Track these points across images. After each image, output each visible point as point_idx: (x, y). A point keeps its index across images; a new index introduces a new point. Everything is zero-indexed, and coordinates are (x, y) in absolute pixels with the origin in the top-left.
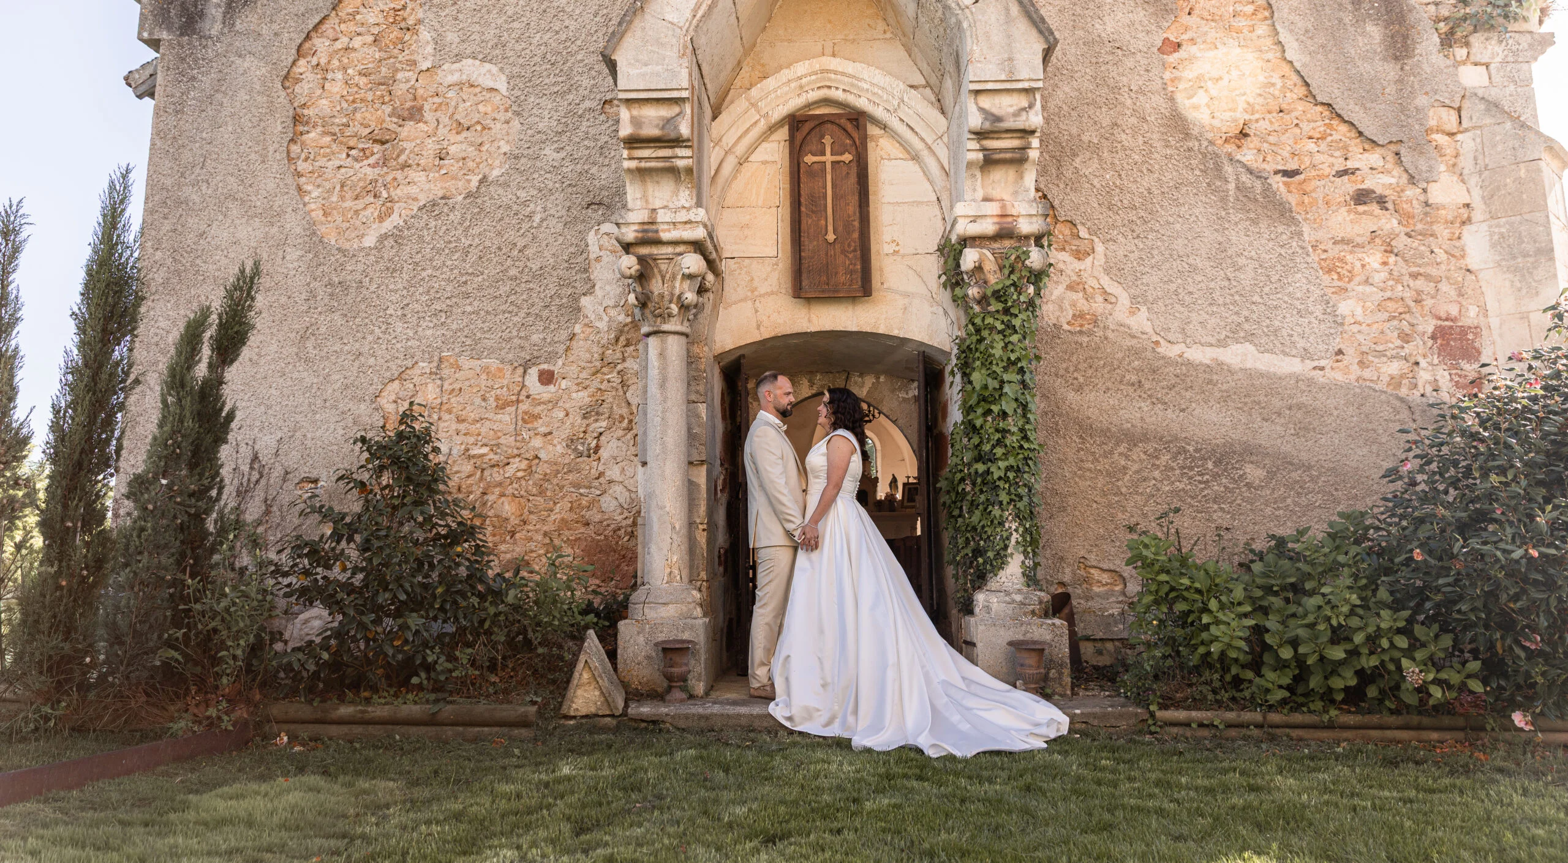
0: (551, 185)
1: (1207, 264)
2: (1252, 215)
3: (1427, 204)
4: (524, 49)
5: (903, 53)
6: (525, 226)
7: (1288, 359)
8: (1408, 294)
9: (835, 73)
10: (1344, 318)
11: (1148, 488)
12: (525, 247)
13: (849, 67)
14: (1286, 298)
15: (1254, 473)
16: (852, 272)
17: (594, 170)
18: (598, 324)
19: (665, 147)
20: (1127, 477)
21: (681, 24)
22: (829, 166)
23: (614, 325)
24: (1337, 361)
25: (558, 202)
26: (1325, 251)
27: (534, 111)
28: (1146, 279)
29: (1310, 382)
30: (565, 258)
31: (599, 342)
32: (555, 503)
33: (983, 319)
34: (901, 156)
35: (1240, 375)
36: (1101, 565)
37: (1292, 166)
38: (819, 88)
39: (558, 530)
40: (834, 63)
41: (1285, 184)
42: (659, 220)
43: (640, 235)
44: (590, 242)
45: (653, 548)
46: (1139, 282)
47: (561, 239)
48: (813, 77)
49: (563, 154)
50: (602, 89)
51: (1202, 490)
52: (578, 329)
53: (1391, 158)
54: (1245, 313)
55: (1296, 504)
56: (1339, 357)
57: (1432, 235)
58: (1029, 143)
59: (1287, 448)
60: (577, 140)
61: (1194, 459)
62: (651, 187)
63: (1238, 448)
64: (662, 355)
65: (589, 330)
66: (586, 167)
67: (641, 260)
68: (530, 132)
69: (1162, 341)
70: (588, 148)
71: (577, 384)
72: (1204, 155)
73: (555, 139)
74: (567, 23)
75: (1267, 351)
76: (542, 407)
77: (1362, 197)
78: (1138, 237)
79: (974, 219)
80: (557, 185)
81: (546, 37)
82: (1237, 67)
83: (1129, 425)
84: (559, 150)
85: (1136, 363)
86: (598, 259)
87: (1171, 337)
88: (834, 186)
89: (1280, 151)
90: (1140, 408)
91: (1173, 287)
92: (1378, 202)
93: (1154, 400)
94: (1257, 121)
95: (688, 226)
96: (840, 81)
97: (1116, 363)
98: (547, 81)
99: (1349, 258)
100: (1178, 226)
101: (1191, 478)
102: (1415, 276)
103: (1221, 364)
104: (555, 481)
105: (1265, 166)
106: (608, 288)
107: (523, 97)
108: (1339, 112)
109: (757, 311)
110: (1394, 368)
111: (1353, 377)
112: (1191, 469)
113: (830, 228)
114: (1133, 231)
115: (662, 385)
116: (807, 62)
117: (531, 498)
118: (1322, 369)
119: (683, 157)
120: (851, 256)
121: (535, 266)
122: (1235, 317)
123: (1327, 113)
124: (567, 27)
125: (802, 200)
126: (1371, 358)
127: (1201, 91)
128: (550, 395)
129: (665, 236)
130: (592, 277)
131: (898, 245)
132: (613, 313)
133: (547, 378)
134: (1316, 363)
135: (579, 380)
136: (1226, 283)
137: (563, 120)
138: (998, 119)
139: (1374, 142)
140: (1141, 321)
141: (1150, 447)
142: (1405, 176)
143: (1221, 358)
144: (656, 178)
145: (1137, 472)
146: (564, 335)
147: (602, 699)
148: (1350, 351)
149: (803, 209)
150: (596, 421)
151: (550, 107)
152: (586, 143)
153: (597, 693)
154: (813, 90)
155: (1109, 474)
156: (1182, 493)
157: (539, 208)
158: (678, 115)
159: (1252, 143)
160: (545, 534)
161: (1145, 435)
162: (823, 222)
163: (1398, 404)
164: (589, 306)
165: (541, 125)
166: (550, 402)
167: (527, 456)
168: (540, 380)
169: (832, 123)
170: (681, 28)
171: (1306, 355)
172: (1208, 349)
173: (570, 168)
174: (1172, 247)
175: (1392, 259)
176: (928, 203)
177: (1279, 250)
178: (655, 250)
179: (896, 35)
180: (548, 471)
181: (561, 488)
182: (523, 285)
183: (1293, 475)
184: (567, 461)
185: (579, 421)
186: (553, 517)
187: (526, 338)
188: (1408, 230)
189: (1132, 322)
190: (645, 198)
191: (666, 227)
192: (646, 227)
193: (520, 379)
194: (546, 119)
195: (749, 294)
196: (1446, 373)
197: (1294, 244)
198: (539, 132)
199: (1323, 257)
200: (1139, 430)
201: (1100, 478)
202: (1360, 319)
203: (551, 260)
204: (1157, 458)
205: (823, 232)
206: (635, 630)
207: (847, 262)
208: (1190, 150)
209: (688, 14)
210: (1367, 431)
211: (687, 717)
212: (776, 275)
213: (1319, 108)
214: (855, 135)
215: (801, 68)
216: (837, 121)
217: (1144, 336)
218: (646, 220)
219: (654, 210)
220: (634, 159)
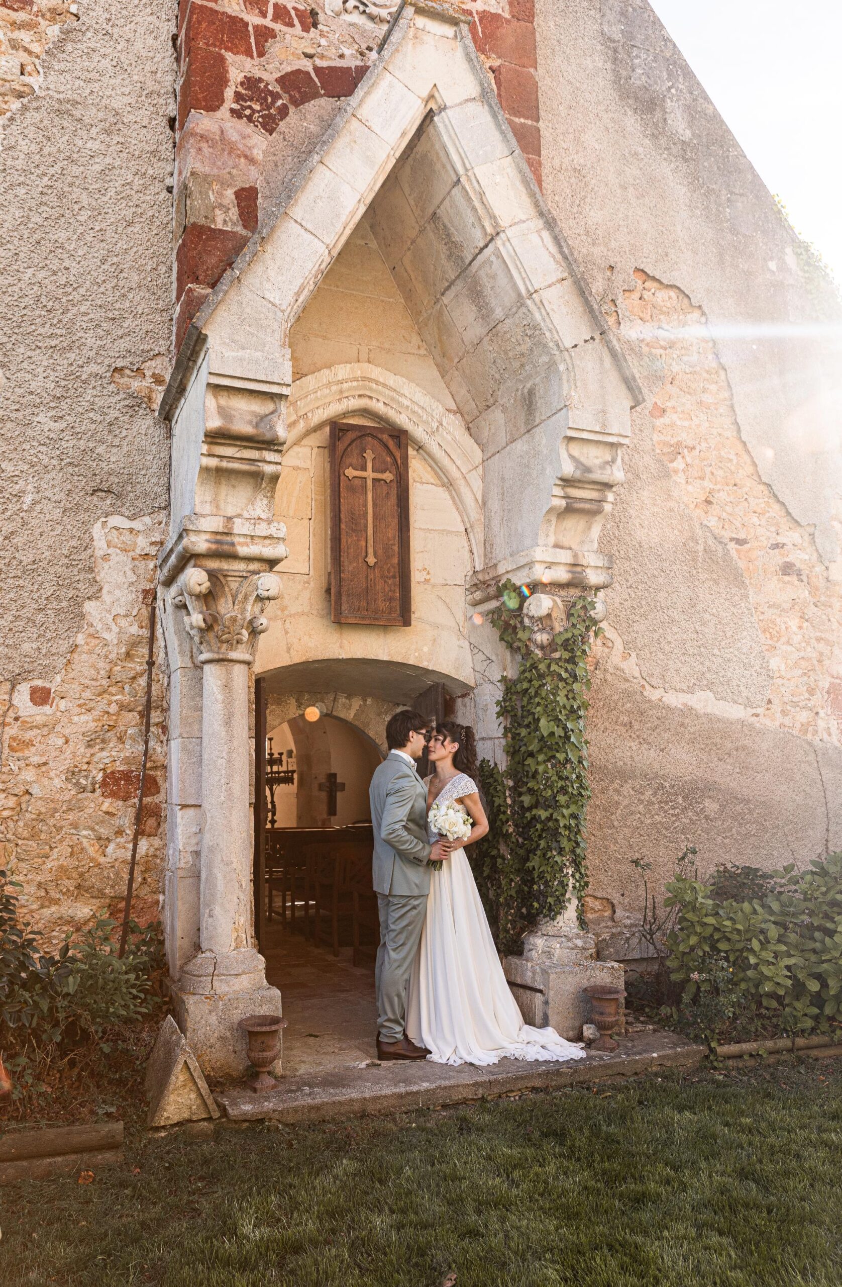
0: (46, 461)
1: (683, 617)
2: (715, 576)
3: (827, 579)
4: (10, 285)
5: (436, 373)
6: (12, 507)
7: (735, 706)
8: (814, 655)
9: (377, 382)
10: (774, 673)
11: (633, 821)
12: (12, 533)
13: (392, 380)
14: (736, 653)
15: (711, 806)
16: (391, 599)
17: (101, 449)
18: (106, 635)
19: (252, 448)
20: (619, 811)
21: (284, 307)
22: (370, 483)
23: (125, 637)
24: (768, 709)
25: (55, 482)
26: (763, 613)
27: (25, 365)
28: (636, 627)
29: (751, 726)
30: (66, 552)
31: (106, 657)
32: (51, 848)
33: (549, 666)
34: (432, 481)
35: (704, 719)
36: (596, 894)
37: (742, 536)
38: (360, 396)
39: (56, 879)
40: (376, 372)
41: (737, 550)
42: (236, 531)
43: (214, 547)
44: (96, 537)
45: (217, 910)
46: (631, 630)
47: (59, 529)
48: (355, 384)
49: (61, 425)
50: (112, 354)
51: (673, 822)
52: (80, 639)
53: (806, 537)
54: (708, 663)
55: (739, 833)
56: (769, 706)
57: (830, 606)
58: (606, 496)
59: (734, 785)
60: (80, 410)
61: (669, 794)
62: (224, 489)
63: (700, 785)
64: (227, 687)
65: (94, 642)
66: (91, 445)
67: (213, 575)
68: (19, 391)
69: (646, 685)
70: (93, 422)
71: (79, 706)
72: (682, 517)
73: (53, 404)
74: (67, 263)
75: (722, 699)
76: (36, 732)
77: (787, 569)
78: (631, 587)
79: (550, 565)
80: (54, 462)
81: (41, 275)
82: (706, 439)
83: (621, 763)
84: (57, 419)
85: (628, 705)
86: (106, 557)
87: (654, 682)
88: (375, 505)
89: (734, 521)
90: (630, 747)
91: (656, 636)
92: (797, 575)
93: (641, 740)
94: (719, 491)
95: (268, 541)
96: (380, 393)
97: (613, 704)
98: (41, 330)
99: (778, 620)
100: (661, 580)
101: (666, 812)
102: (819, 640)
103: (691, 709)
104: (52, 822)
105: (723, 533)
106: (118, 593)
107: (9, 346)
108: (776, 492)
109: (287, 633)
110: (804, 716)
111: (777, 723)
112: (667, 803)
113: (371, 551)
114: (627, 581)
115: (228, 723)
116: (348, 366)
117: (20, 842)
118: (757, 715)
119: (270, 462)
120: (390, 582)
121: (26, 558)
122: (700, 666)
123: (766, 492)
124: (67, 269)
125: (342, 516)
126: (789, 708)
127: (679, 457)
128: (44, 718)
129: (243, 551)
130: (98, 578)
131: (428, 573)
132: (123, 623)
133: (41, 697)
134: (754, 711)
135: (82, 701)
136: (694, 636)
137: (63, 383)
138: (588, 470)
139: (797, 522)
140: (631, 667)
141: (637, 783)
142: (815, 555)
143: (690, 703)
144: (233, 482)
145: (626, 807)
146: (63, 646)
147: (199, 1101)
148: (776, 701)
149: (343, 526)
150: (102, 749)
151: (45, 363)
152: (91, 415)
153: (193, 1096)
154: (354, 397)
155: (605, 810)
156: (659, 826)
157: (30, 488)
158: (272, 413)
159: (715, 509)
160: (40, 885)
161: (633, 772)
162: (363, 543)
163: (807, 747)
164: (94, 613)
165: (34, 384)
166: (45, 726)
167: (16, 791)
168: (31, 700)
169: (374, 437)
170: (283, 311)
171: (748, 703)
172: (680, 695)
173: (71, 444)
174: (657, 598)
175: (806, 624)
176: (456, 533)
177: (732, 609)
178: (225, 565)
179: (430, 352)
180: (43, 810)
181: (59, 829)
182: (10, 581)
183: (738, 808)
184: (67, 798)
185: (82, 750)
186: (49, 865)
187: (16, 647)
188: (815, 600)
189: (624, 665)
190: (215, 502)
191: (242, 540)
192: (219, 537)
193: (7, 697)
194: (40, 378)
195: (279, 613)
196: (835, 723)
197: (743, 605)
198: (31, 393)
199: (761, 618)
200: (629, 767)
201: (598, 812)
202: (783, 673)
203: (47, 554)
204: (642, 794)
205: (363, 554)
206: (206, 1008)
207: (387, 589)
208: (671, 510)
209: (290, 298)
210: (787, 770)
211: (296, 1110)
212: (306, 594)
213: (762, 487)
214: (397, 454)
215: (343, 371)
216: (379, 436)
217: (635, 681)
218: (221, 530)
219: (230, 519)
220: (214, 456)
